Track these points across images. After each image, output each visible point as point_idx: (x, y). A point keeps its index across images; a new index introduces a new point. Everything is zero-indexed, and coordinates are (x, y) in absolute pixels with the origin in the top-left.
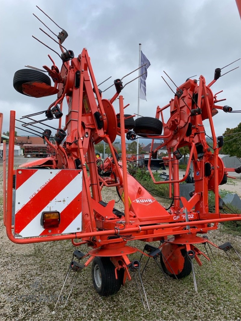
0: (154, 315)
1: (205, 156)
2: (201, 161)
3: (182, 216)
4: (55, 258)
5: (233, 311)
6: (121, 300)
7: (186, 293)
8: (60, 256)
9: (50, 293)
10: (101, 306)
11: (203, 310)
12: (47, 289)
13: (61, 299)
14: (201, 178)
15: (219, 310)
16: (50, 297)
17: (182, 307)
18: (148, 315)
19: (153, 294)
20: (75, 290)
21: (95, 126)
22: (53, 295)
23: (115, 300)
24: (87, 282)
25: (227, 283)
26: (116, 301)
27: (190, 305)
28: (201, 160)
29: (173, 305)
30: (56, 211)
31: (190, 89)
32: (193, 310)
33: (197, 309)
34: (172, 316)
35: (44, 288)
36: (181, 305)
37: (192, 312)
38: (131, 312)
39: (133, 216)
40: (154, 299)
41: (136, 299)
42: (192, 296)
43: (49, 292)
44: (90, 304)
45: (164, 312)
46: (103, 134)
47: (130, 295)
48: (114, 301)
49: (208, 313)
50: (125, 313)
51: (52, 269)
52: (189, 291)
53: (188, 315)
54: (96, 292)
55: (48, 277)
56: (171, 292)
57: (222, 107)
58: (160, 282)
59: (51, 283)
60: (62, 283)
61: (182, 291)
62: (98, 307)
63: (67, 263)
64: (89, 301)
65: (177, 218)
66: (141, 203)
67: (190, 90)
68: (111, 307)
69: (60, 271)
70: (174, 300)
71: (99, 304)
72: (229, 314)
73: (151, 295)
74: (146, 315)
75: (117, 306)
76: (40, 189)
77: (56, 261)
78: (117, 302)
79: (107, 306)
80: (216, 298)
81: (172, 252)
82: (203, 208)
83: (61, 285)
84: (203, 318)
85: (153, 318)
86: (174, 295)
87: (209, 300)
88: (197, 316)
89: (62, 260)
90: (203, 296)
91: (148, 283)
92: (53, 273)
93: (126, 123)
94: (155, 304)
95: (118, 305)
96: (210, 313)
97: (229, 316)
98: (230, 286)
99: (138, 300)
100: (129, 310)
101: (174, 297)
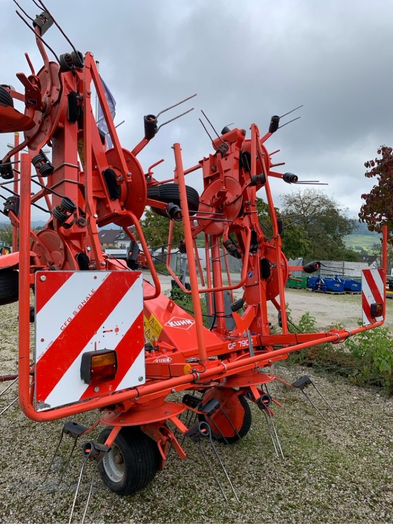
0: (220, 507)
1: (261, 248)
2: (254, 256)
3: (239, 342)
4: (6, 445)
5: (322, 475)
6: (159, 495)
7: (251, 463)
8: (14, 440)
9: (23, 512)
10: (129, 514)
11: (284, 484)
12: (13, 505)
13: (51, 517)
14: (256, 282)
15: (303, 479)
16: (27, 519)
17: (254, 487)
18: (212, 511)
19: (205, 475)
20: (69, 495)
21: (105, 194)
22: (31, 513)
23: (148, 497)
24: (87, 477)
25: (297, 437)
26: (151, 499)
27: (263, 480)
28: (255, 254)
29: (241, 485)
30: (105, 349)
31: (236, 143)
32: (271, 487)
33: (276, 484)
34: (246, 503)
35: (7, 505)
36: (252, 483)
37: (272, 490)
38: (182, 512)
39: (172, 349)
40: (210, 481)
41: (182, 489)
42: (261, 465)
43: (20, 510)
44: (108, 514)
45: (232, 499)
46: (120, 208)
47: (169, 483)
48: (149, 500)
49: (292, 486)
50: (174, 515)
51: (7, 466)
52: (254, 459)
53: (268, 497)
54: (110, 492)
55: (5, 482)
56: (229, 465)
57: (281, 175)
58: (208, 454)
59: (17, 492)
60: (39, 489)
61: (244, 461)
62: (125, 517)
63: (33, 449)
64: (104, 509)
65: (233, 346)
66: (177, 326)
67: (236, 145)
68: (148, 512)
69: (25, 467)
70: (239, 477)
71: (124, 511)
72: (320, 482)
73: (203, 477)
74: (208, 512)
75: (157, 508)
76: (78, 311)
77: (9, 450)
78: (153, 500)
79: (140, 512)
80: (293, 462)
81: (223, 401)
82: (262, 328)
83: (40, 493)
84: (289, 496)
85: (221, 514)
86: (236, 469)
87: (285, 467)
88: (279, 495)
89: (21, 445)
90: (275, 462)
91: (189, 458)
92: (14, 474)
93: (150, 192)
94: (215, 491)
95: (156, 505)
96: (295, 486)
97: (319, 485)
98: (303, 440)
99: (186, 489)
100: (178, 510)
101: (237, 472)
